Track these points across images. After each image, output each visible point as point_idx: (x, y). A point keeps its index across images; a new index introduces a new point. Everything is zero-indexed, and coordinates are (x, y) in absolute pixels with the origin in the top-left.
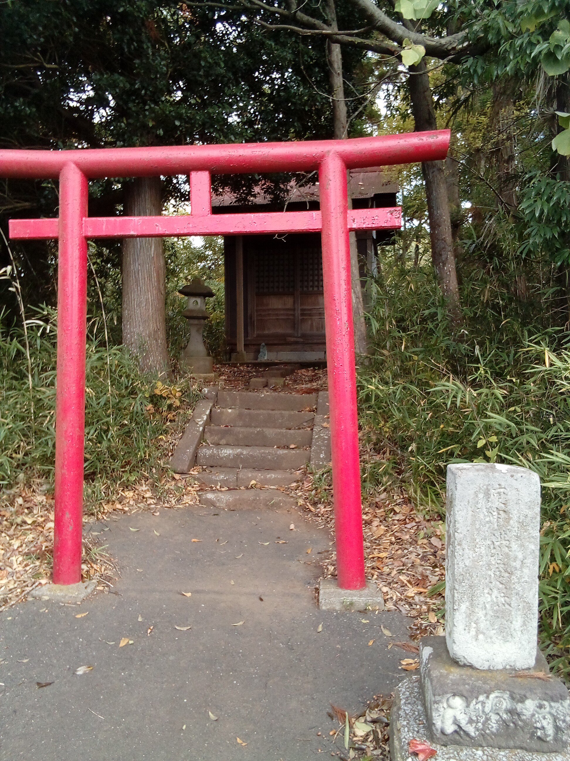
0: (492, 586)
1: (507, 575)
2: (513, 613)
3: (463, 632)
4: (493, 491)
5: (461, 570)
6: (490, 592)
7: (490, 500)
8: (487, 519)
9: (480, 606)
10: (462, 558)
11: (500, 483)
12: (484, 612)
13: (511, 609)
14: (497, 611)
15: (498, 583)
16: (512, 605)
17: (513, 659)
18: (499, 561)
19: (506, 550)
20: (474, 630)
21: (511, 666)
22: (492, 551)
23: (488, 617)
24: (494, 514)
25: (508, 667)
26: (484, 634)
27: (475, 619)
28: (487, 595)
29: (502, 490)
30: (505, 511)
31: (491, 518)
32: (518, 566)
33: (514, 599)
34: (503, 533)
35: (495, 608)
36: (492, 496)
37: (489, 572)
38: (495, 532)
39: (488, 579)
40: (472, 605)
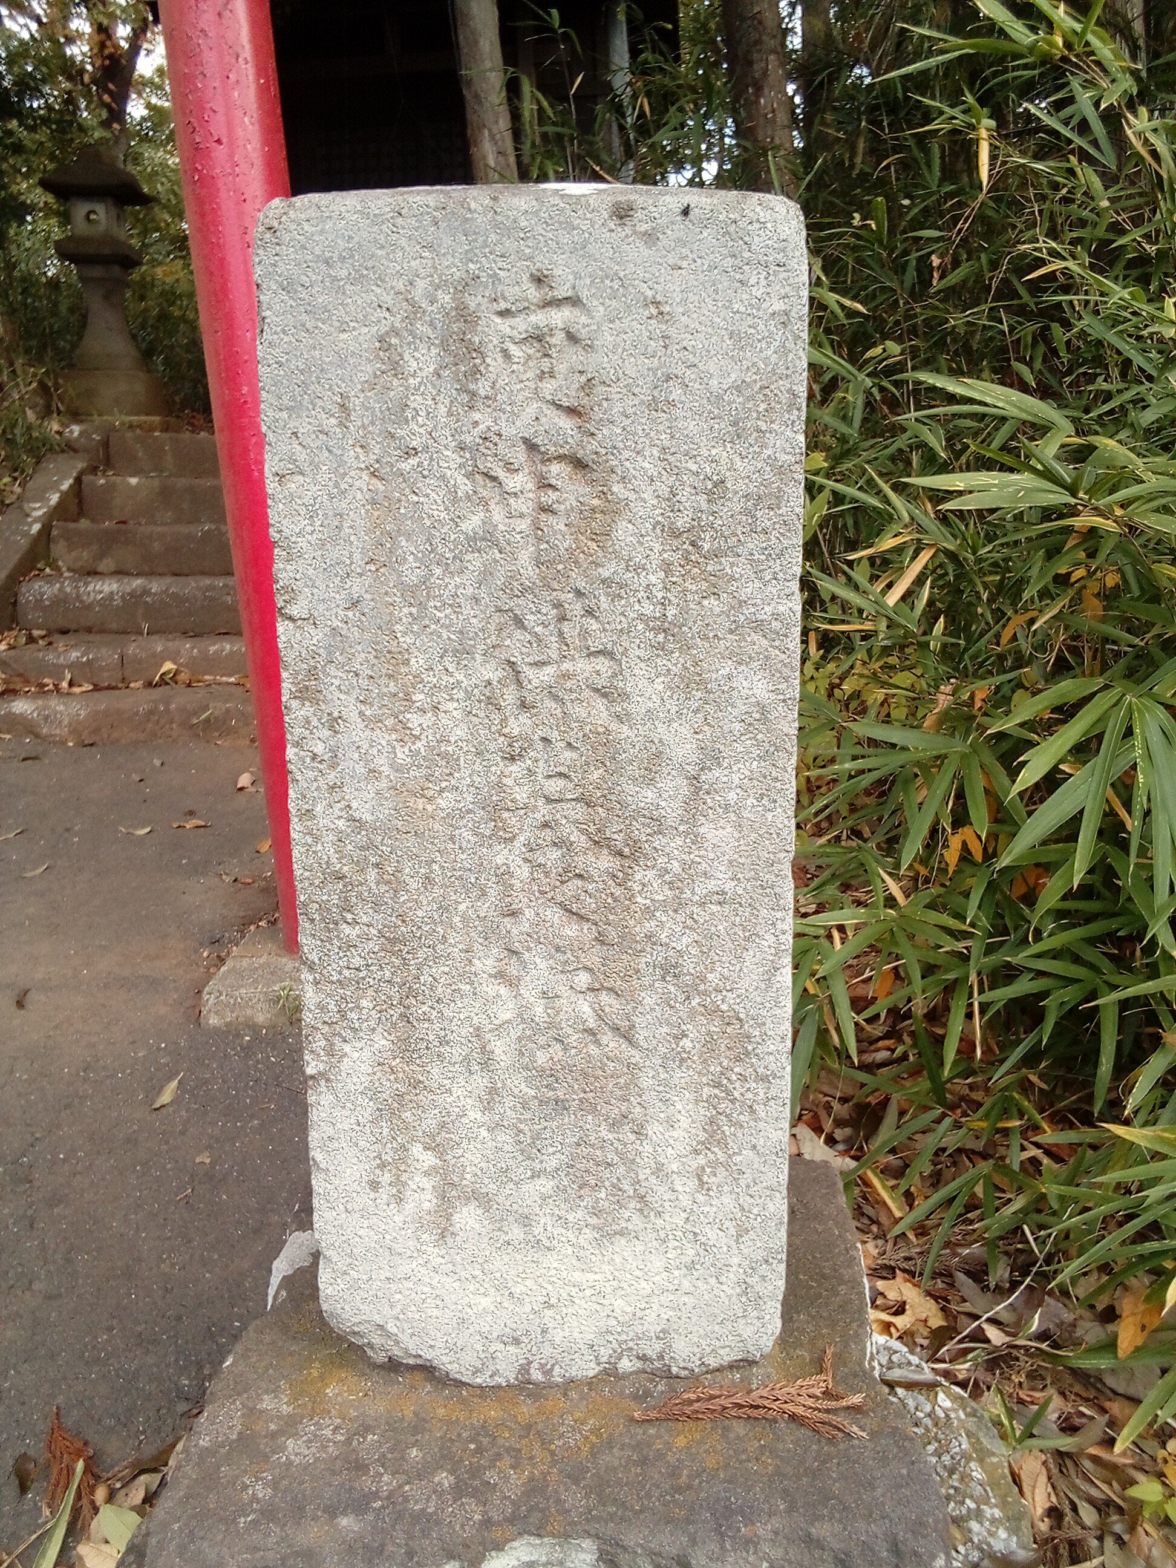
0: (516, 929)
1: (606, 862)
2: (646, 1082)
3: (364, 1199)
4: (503, 325)
5: (327, 849)
6: (513, 971)
7: (483, 387)
8: (473, 523)
9: (457, 1052)
10: (332, 777)
11: (542, 263)
12: (480, 1082)
13: (637, 1057)
14: (551, 1075)
15: (554, 915)
16: (640, 1036)
17: (652, 1324)
18: (554, 786)
19: (600, 712)
20: (427, 1183)
21: (643, 1358)
22: (514, 727)
23: (507, 1107)
24: (514, 482)
25: (626, 1365)
26: (484, 1201)
27: (430, 1122)
28: (491, 988)
29: (559, 317)
30: (579, 464)
31: (498, 515)
32: (672, 810)
33: (649, 1000)
34: (576, 608)
35: (541, 1058)
36: (494, 362)
37: (501, 856)
38: (522, 605)
39: (493, 892)
40: (406, 1048)
